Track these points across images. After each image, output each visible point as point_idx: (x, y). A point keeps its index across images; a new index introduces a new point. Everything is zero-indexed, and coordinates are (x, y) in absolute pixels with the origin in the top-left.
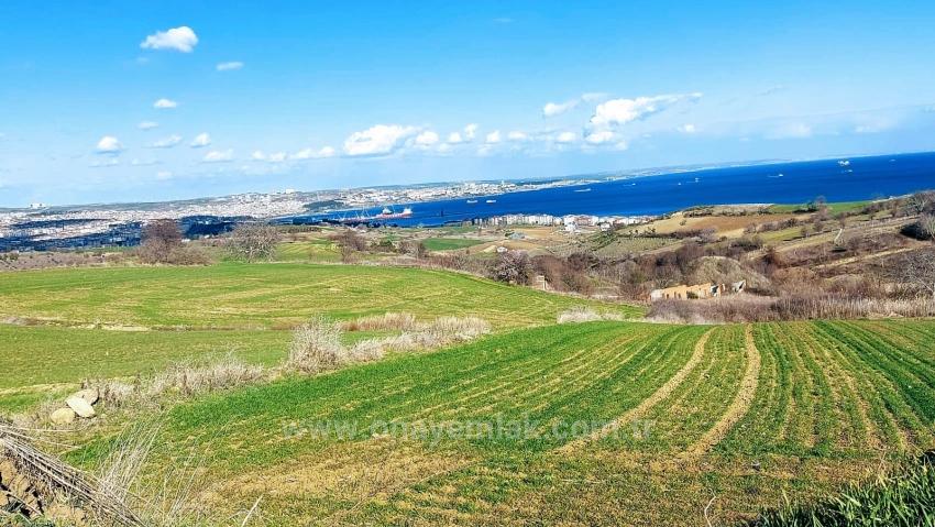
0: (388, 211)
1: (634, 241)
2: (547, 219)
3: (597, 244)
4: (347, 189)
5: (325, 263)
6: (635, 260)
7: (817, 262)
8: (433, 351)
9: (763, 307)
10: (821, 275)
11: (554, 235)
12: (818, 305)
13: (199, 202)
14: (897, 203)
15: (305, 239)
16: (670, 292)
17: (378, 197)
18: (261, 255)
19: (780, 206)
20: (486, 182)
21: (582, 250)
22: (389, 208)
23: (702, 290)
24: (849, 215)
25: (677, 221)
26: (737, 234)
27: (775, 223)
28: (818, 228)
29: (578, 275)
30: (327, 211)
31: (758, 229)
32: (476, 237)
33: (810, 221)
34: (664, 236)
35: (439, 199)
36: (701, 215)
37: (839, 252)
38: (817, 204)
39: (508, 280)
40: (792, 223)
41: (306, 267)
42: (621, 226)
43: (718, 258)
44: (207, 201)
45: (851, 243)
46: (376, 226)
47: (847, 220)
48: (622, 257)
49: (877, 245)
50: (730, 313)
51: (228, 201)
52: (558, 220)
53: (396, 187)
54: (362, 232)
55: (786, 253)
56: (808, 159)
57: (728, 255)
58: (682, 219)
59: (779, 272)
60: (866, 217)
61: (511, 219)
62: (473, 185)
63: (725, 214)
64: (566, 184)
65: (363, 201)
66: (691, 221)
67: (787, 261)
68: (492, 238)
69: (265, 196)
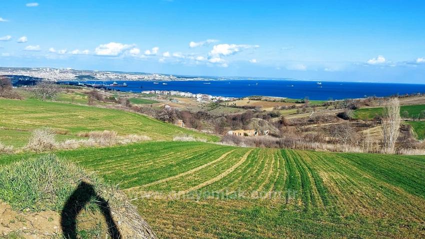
1: (226, 109)
2: (189, 94)
3: (210, 108)
4: (97, 71)
5: (80, 104)
6: (226, 117)
7: (302, 125)
8: (104, 147)
9: (273, 142)
10: (302, 131)
11: (192, 102)
12: (296, 143)
13: (23, 69)
14: (338, 103)
15: (73, 92)
16: (237, 132)
17: (112, 77)
18: (49, 98)
19: (290, 99)
20: (163, 75)
21: (203, 110)
22: (116, 82)
23: (251, 133)
24: (317, 106)
25: (246, 101)
26: (270, 110)
27: (287, 106)
28: (304, 110)
29: (197, 121)
30: (86, 80)
31: (279, 108)
32: (156, 99)
33: (301, 107)
34: (240, 107)
35: (140, 80)
36: (257, 100)
37: (311, 121)
38: (305, 100)
39: (164, 120)
40: (293, 107)
41: (70, 105)
42: (221, 101)
43: (259, 119)
44: (28, 69)
45: (316, 118)
46: (109, 90)
47: (316, 108)
48: (221, 115)
50: (258, 143)
51: (38, 70)
52: (194, 96)
53: (121, 73)
54: (102, 92)
55: (289, 120)
57: (264, 119)
58: (248, 101)
59: (284, 128)
60: (324, 107)
61: (173, 93)
62: (157, 75)
63: (266, 100)
64: (199, 79)
65: (104, 77)
66: (252, 102)
67: (289, 123)
68: (163, 101)
69: (57, 70)
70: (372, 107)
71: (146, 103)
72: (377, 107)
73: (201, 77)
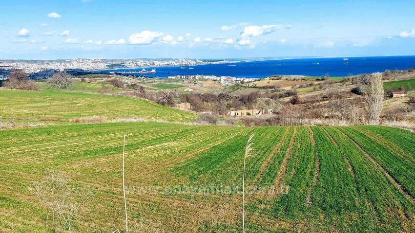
0: (144, 70)
1: (247, 89)
2: (214, 77)
3: (231, 90)
11: (216, 85)
13: (57, 61)
16: (239, 112)
17: (141, 64)
19: (310, 77)
21: (224, 92)
24: (335, 83)
25: (266, 81)
27: (305, 84)
28: (321, 88)
30: (117, 68)
31: (297, 86)
32: (181, 84)
34: (261, 88)
36: (277, 79)
37: (324, 98)
38: (325, 77)
40: (311, 85)
43: (266, 98)
44: (62, 61)
45: (330, 95)
47: (334, 85)
49: (340, 96)
52: (218, 78)
56: (331, 57)
58: (268, 81)
60: (341, 84)
61: (198, 77)
62: (184, 60)
63: (286, 79)
64: (225, 62)
65: (134, 65)
66: (272, 82)
67: (303, 101)
68: (188, 85)
69: (89, 60)
70: (387, 81)
71: (171, 88)
72: (392, 81)
73: (227, 60)
